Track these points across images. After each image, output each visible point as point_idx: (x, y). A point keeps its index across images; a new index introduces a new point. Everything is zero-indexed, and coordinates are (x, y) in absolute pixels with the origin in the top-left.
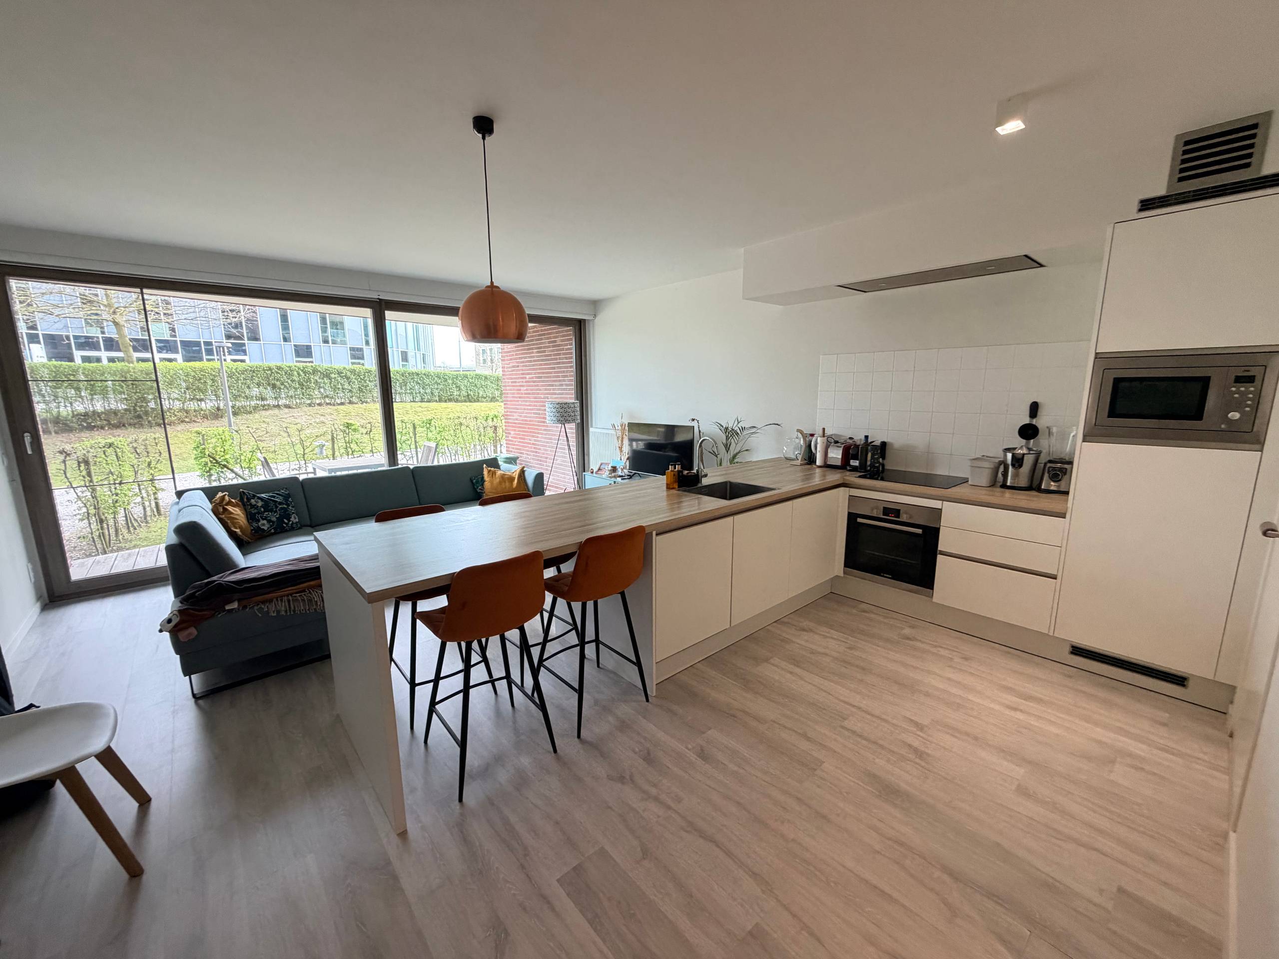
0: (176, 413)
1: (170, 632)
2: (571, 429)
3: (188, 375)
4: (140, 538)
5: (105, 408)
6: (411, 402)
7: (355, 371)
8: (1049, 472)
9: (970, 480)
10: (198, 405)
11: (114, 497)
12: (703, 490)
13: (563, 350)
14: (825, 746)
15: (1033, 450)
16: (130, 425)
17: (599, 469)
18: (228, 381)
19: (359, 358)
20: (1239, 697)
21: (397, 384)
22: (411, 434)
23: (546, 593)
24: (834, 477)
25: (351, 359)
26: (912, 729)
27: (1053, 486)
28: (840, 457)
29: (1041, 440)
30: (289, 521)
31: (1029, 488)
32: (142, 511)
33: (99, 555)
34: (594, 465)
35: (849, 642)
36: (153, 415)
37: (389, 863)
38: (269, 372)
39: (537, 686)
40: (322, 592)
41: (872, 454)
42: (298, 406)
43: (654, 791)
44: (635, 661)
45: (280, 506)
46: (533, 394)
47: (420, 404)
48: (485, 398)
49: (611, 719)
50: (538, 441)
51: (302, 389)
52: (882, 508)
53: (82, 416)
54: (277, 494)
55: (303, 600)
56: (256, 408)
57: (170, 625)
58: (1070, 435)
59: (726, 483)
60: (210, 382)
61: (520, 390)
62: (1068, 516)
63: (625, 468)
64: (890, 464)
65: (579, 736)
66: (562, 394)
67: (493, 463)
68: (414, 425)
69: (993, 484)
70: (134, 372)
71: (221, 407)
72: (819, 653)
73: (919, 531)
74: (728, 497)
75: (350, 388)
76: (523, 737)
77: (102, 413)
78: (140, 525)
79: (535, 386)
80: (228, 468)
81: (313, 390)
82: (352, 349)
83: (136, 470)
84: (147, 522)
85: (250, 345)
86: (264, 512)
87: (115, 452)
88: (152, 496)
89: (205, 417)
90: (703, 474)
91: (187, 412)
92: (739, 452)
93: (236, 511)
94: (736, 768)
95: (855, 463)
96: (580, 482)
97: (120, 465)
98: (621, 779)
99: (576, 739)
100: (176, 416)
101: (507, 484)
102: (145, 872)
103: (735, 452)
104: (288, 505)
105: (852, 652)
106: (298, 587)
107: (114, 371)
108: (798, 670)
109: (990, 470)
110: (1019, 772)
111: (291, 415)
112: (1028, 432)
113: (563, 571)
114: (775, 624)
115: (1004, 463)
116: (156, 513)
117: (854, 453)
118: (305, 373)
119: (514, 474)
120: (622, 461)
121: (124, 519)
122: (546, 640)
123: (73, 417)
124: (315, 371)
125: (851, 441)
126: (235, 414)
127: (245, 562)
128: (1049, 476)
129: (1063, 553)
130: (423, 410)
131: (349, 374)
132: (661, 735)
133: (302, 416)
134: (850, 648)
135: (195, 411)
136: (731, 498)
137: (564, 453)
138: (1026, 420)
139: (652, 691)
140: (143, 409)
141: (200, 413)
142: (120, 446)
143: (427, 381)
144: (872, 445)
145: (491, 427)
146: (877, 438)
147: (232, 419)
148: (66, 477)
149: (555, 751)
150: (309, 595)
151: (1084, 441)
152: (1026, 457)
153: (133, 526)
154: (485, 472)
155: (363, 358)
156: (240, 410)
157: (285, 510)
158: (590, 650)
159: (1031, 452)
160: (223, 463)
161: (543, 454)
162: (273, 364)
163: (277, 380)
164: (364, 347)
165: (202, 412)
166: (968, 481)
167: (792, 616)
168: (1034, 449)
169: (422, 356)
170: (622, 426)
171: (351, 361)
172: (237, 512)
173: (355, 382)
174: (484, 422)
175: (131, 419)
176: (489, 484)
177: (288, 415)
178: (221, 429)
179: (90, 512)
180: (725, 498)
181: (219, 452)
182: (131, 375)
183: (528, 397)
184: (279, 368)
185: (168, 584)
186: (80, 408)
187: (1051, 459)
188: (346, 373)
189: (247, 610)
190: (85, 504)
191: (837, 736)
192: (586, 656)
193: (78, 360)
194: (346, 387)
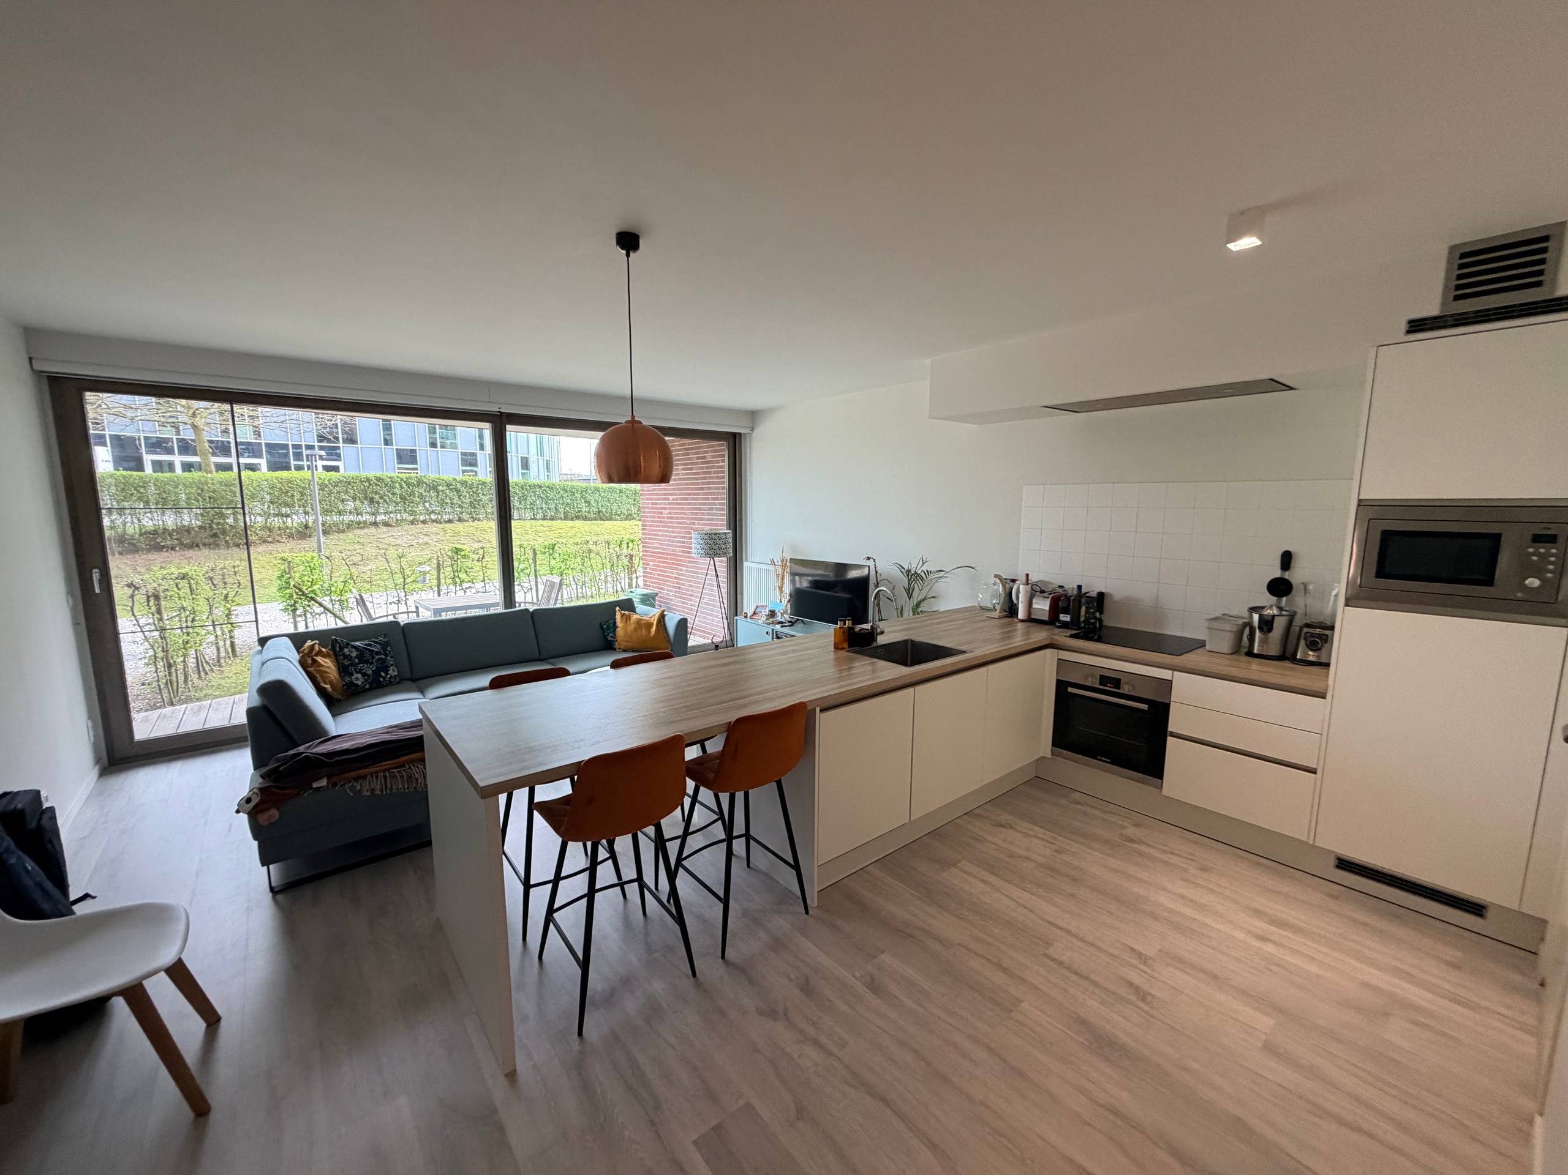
0: (257, 532)
1: (249, 814)
2: (722, 562)
3: (273, 487)
4: (212, 686)
5: (177, 525)
6: (531, 519)
7: (467, 483)
8: (1305, 639)
9: (1207, 644)
10: (284, 523)
11: (185, 637)
12: (878, 651)
13: (714, 467)
14: (1024, 980)
15: (1285, 611)
16: (204, 545)
17: (754, 613)
18: (319, 494)
19: (471, 465)
20: (1551, 934)
21: (516, 498)
22: (531, 561)
23: (688, 779)
24: (1040, 635)
25: (463, 465)
26: (1134, 961)
27: (1312, 656)
28: (1047, 608)
29: (1296, 598)
30: (387, 674)
31: (1281, 658)
32: (215, 652)
33: (165, 707)
34: (748, 607)
35: (1057, 843)
36: (232, 534)
37: (494, 1111)
38: (367, 484)
39: (673, 892)
40: (425, 768)
41: (1087, 608)
42: (399, 523)
43: (811, 1031)
44: (793, 863)
45: (377, 657)
46: (677, 518)
47: (541, 522)
48: (619, 515)
49: (762, 934)
50: (682, 575)
51: (405, 503)
52: (1099, 676)
53: (150, 533)
54: (373, 642)
55: (402, 777)
56: (349, 526)
57: (250, 804)
58: (1331, 593)
59: (906, 641)
60: (297, 496)
61: (661, 513)
62: (1329, 696)
63: (785, 612)
64: (1110, 620)
65: (723, 957)
66: (712, 520)
67: (627, 605)
68: (534, 550)
69: (1236, 650)
70: (213, 484)
71: (310, 524)
72: (1020, 857)
73: (1145, 707)
74: (909, 663)
75: (460, 502)
76: (656, 955)
77: (173, 530)
78: (212, 669)
79: (680, 509)
80: (316, 602)
81: (417, 504)
82: (463, 454)
83: (211, 604)
84: (220, 666)
85: (345, 449)
86: (359, 663)
87: (189, 583)
88: (228, 634)
89: (291, 536)
90: (879, 630)
91: (270, 530)
92: (923, 600)
93: (326, 663)
94: (914, 1006)
95: (1065, 618)
96: (732, 629)
97: (193, 599)
98: (772, 1014)
99: (720, 960)
100: (257, 535)
101: (644, 632)
102: (212, 1110)
103: (919, 599)
104: (386, 655)
105: (1060, 856)
106: (395, 761)
107: (190, 482)
108: (992, 879)
109: (1232, 635)
110: (1265, 1023)
111: (390, 535)
112: (1279, 587)
113: (709, 751)
114: (966, 817)
115: (1249, 624)
116: (231, 655)
117: (1065, 606)
118: (408, 485)
119: (652, 619)
120: (782, 604)
121: (194, 660)
122: (686, 833)
123: (141, 535)
124: (420, 483)
125: (1060, 590)
126: (325, 533)
127: (336, 725)
128: (1306, 644)
129: (1324, 741)
130: (544, 529)
131: (459, 486)
132: (822, 958)
133: (402, 536)
134: (1058, 852)
135: (279, 528)
136: (913, 664)
137: (713, 590)
138: (1277, 573)
139: (813, 901)
140: (220, 527)
141: (285, 532)
142: (194, 577)
143: (551, 495)
144: (1087, 597)
145: (626, 556)
146: (1093, 587)
147: (322, 539)
148: (133, 615)
149: (694, 974)
150: (409, 770)
151: (1347, 605)
152: (1276, 620)
153: (204, 670)
154: (618, 617)
155: (475, 465)
156: (331, 528)
157: (383, 661)
158: (739, 846)
159: (1284, 613)
160: (310, 595)
161: (688, 590)
162: (372, 474)
163: (376, 493)
164: (478, 452)
165: (288, 531)
166: (1205, 645)
167: (987, 807)
168: (1288, 609)
169: (545, 462)
170: (782, 561)
171: (461, 468)
172: (328, 664)
173: (465, 496)
174: (617, 549)
175: (206, 538)
176: (622, 629)
177: (387, 535)
178: (310, 555)
179: (157, 655)
180: (904, 663)
181: (306, 583)
182: (209, 488)
183: (671, 522)
184: (379, 479)
185: (246, 746)
186: (148, 524)
187: (1308, 621)
188: (456, 485)
189: (337, 788)
190: (152, 646)
191: (1040, 968)
192: (734, 852)
193: (149, 469)
194: (455, 501)
